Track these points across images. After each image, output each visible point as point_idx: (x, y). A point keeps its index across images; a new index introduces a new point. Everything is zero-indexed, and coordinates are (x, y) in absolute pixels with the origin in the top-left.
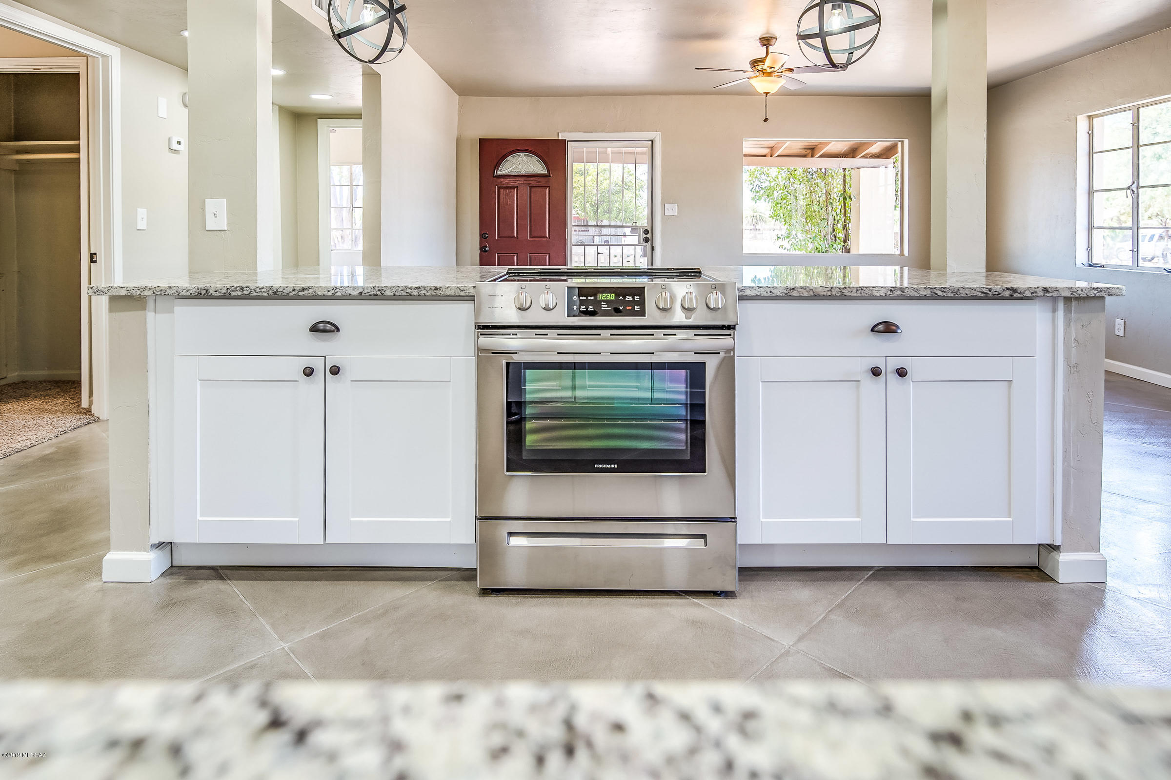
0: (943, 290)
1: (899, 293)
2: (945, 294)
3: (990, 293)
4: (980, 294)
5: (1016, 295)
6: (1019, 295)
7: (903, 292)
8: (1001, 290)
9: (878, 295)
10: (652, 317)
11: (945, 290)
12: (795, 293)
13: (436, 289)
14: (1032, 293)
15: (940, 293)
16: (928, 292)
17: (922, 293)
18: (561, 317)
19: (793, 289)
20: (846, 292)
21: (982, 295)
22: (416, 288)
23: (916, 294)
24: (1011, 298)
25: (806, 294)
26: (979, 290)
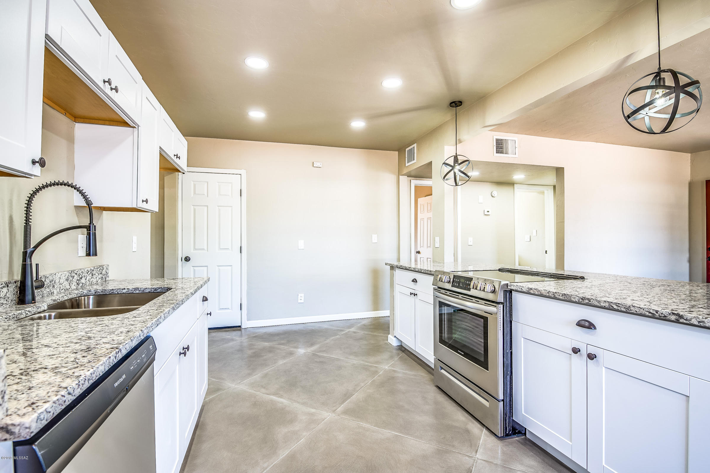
0: (617, 305)
1: (587, 301)
2: (619, 308)
3: (657, 314)
4: (647, 313)
5: (681, 321)
6: (685, 321)
7: (590, 301)
8: (667, 313)
9: (574, 300)
10: (473, 292)
11: (619, 305)
12: (532, 292)
13: (431, 271)
14: (699, 322)
15: (615, 307)
16: (607, 305)
17: (602, 304)
18: (448, 286)
19: (531, 289)
20: (556, 295)
21: (650, 315)
22: (427, 270)
23: (598, 304)
24: (677, 322)
25: (537, 293)
26: (647, 310)
